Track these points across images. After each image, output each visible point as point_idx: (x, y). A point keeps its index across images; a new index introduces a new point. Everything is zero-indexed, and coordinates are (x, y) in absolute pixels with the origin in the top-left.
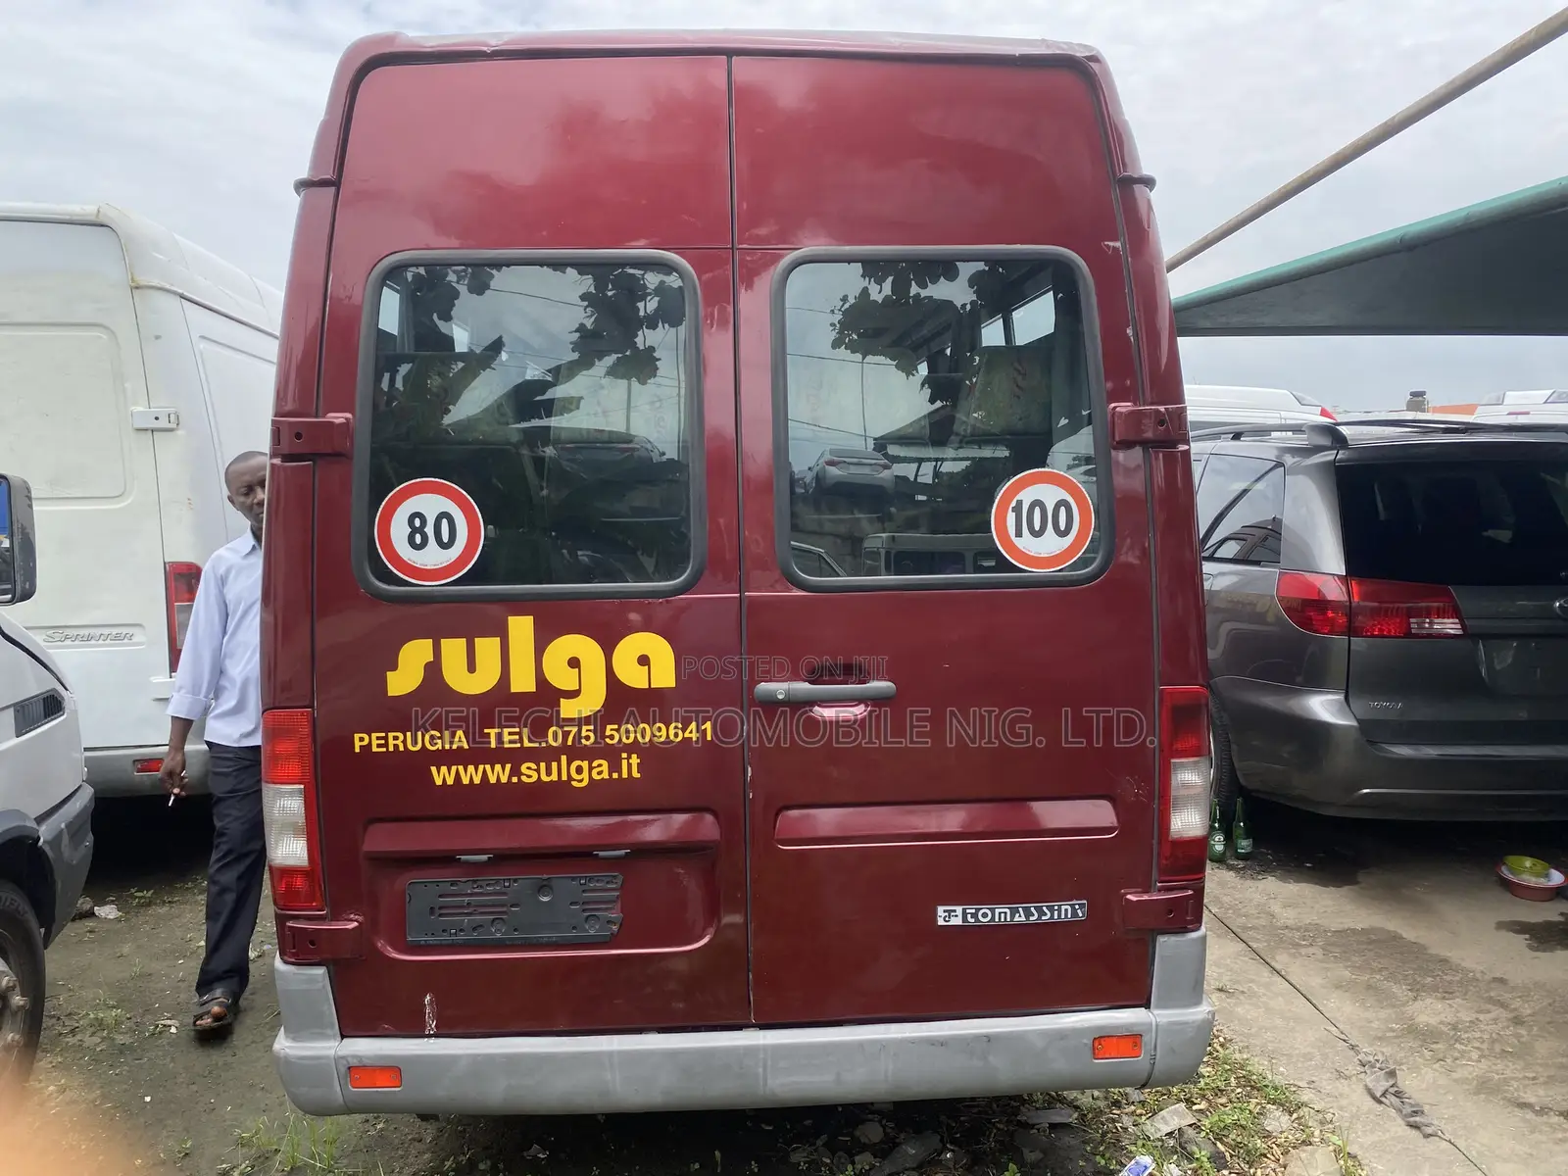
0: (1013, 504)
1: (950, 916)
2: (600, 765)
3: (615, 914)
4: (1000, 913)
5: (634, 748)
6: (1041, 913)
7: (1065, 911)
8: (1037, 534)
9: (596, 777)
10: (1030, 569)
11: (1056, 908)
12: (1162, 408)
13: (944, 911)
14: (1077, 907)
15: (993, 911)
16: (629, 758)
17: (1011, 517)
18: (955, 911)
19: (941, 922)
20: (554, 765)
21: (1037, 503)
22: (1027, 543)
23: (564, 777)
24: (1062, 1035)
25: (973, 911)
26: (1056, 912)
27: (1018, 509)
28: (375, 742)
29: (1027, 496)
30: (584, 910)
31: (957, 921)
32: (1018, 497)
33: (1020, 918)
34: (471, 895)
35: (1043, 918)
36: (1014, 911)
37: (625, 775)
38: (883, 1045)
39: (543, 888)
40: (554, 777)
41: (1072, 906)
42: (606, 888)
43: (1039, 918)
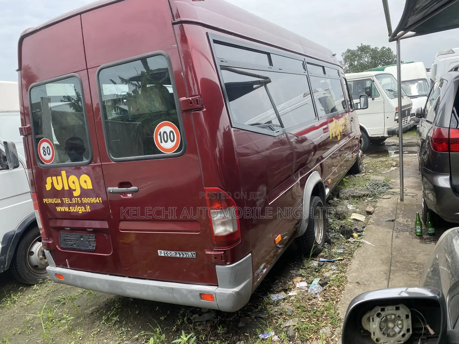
0: (159, 133)
1: (161, 253)
2: (83, 208)
3: (95, 245)
4: (173, 254)
5: (88, 204)
6: (183, 255)
7: (190, 254)
8: (166, 142)
9: (83, 211)
10: (165, 153)
11: (187, 253)
12: (190, 98)
13: (160, 252)
14: (193, 254)
15: (171, 253)
16: (87, 206)
17: (159, 137)
18: (162, 252)
19: (159, 255)
20: (75, 207)
21: (165, 132)
22: (163, 145)
23: (77, 211)
24: (191, 291)
25: (166, 252)
26: (187, 255)
27: (160, 134)
28: (47, 201)
29: (162, 130)
30: (89, 243)
31: (163, 255)
32: (160, 131)
33: (178, 256)
34: (71, 237)
35: (184, 256)
36: (176, 254)
37: (88, 211)
38: (149, 286)
39: (82, 237)
40: (76, 211)
41: (191, 253)
42: (92, 238)
43: (183, 256)
